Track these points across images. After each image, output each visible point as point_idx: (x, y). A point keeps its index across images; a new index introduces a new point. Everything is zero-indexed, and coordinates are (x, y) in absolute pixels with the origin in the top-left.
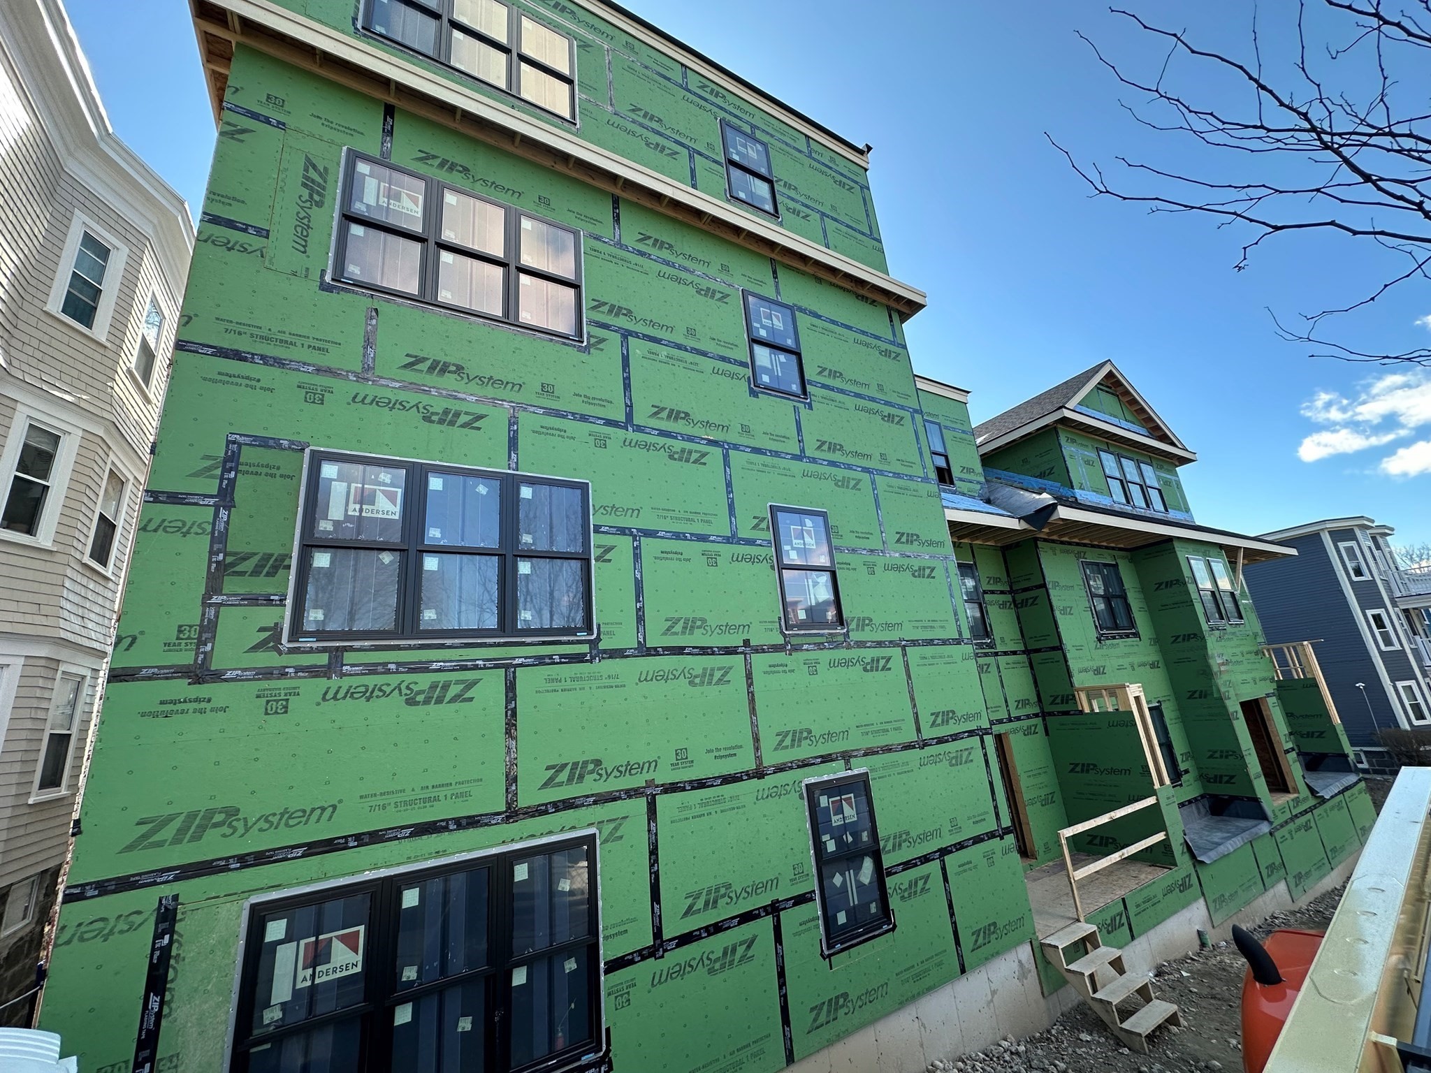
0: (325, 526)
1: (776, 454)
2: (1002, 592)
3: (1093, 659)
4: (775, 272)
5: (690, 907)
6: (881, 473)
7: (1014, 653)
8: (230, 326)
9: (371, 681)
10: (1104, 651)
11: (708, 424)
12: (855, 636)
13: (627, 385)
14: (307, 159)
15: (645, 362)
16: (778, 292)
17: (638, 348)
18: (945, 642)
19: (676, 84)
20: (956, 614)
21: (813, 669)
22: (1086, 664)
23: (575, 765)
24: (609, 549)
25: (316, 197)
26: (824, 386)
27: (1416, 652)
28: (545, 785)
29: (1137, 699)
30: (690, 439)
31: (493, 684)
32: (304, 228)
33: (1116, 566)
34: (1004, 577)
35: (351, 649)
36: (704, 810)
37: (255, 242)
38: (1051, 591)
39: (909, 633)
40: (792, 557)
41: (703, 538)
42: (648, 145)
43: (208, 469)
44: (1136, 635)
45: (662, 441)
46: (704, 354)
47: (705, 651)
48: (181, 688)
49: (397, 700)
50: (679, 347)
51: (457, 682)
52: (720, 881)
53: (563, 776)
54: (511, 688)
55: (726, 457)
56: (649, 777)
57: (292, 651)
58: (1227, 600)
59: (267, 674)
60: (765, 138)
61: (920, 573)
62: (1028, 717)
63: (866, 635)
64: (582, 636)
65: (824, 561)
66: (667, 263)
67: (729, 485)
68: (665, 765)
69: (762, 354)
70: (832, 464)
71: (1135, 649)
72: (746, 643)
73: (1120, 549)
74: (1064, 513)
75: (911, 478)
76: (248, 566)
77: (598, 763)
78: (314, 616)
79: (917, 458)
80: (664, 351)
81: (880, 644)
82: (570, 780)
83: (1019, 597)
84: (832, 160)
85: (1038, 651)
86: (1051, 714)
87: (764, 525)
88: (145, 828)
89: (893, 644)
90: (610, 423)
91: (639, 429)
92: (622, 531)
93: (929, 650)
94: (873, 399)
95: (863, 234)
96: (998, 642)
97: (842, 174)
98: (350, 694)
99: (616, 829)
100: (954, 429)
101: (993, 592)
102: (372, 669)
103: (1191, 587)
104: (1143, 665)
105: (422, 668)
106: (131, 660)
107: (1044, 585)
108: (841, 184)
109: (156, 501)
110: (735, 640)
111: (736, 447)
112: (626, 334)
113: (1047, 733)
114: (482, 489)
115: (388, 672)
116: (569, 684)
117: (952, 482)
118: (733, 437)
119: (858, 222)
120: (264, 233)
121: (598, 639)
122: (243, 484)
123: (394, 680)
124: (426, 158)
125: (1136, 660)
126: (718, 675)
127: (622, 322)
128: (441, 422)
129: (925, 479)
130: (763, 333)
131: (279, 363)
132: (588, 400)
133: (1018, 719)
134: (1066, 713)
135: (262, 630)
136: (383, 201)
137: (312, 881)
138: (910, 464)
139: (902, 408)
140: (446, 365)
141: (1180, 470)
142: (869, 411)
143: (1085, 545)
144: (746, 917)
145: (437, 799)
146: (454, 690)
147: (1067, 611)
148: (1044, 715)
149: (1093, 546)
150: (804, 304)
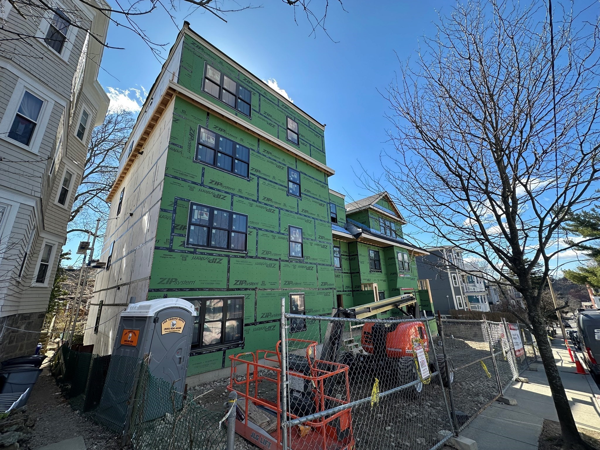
0: (193, 220)
1: (291, 212)
2: (346, 256)
3: (367, 277)
4: (296, 161)
5: (262, 316)
6: (317, 219)
7: (347, 273)
8: (175, 171)
9: (202, 256)
10: (371, 275)
11: (276, 203)
12: (305, 261)
13: (258, 191)
14: (191, 128)
15: (263, 185)
16: (296, 168)
17: (261, 181)
18: (327, 265)
19: (276, 105)
20: (331, 258)
21: (294, 267)
22: (365, 278)
23: (241, 281)
24: (251, 232)
25: (192, 138)
26: (305, 194)
27: (463, 287)
28: (235, 284)
29: (376, 287)
30: (271, 206)
31: (225, 260)
32: (190, 146)
33: (378, 252)
34: (348, 252)
35: (198, 248)
36: (267, 296)
37: (180, 149)
38: (359, 257)
39: (318, 262)
40: (293, 239)
41: (272, 232)
42: (268, 123)
43: (171, 204)
44: (381, 272)
45: (265, 206)
46: (276, 183)
47: (270, 259)
48: (167, 252)
49: (206, 261)
50: (271, 181)
51: (218, 259)
52: (269, 312)
53: (238, 283)
54: (229, 262)
55: (279, 211)
56: (256, 286)
57: (187, 247)
58: (406, 265)
59: (182, 252)
60: (298, 121)
61: (323, 247)
62: (349, 291)
63: (309, 261)
64: (244, 252)
65: (300, 241)
66: (270, 158)
67: (279, 219)
68: (260, 284)
69: (291, 184)
70: (305, 216)
71: (380, 276)
72: (280, 259)
73: (381, 247)
74: (364, 235)
75: (324, 221)
76: (179, 227)
77: (246, 281)
78: (191, 240)
79: (327, 217)
80: (267, 182)
81: (311, 263)
82: (240, 284)
83: (351, 257)
84: (315, 128)
85: (354, 273)
86: (355, 291)
87: (287, 230)
88: (161, 280)
89: (315, 264)
90: (254, 200)
91: (260, 202)
92: (254, 228)
93: (323, 267)
94: (317, 199)
95: (320, 151)
96: (343, 269)
97: (317, 132)
98: (198, 258)
99: (248, 296)
100: (340, 207)
101: (344, 255)
102: (202, 253)
103: (396, 260)
104: (382, 280)
105: (211, 254)
106: (158, 245)
107: (357, 255)
108: (317, 136)
109: (162, 211)
110: (278, 258)
111: (282, 209)
112: (259, 177)
113: (353, 296)
114: (225, 215)
115: (205, 254)
116: (241, 263)
117: (337, 222)
118: (282, 207)
119: (320, 147)
120: (181, 147)
121: (248, 253)
122: (178, 208)
123: (206, 256)
124: (216, 127)
125: (380, 278)
126: (273, 265)
127: (258, 174)
128: (217, 197)
129: (328, 222)
130: (292, 179)
131: (185, 180)
132: (249, 194)
133: (346, 291)
134: (358, 291)
135: (181, 242)
136: (206, 139)
137: (190, 296)
138: (325, 218)
139: (325, 202)
140: (218, 183)
141: (402, 226)
142: (316, 202)
143: (371, 245)
144: (274, 321)
145: (213, 283)
146: (218, 260)
147: (362, 262)
148: (353, 291)
149: (373, 245)
150: (303, 171)
